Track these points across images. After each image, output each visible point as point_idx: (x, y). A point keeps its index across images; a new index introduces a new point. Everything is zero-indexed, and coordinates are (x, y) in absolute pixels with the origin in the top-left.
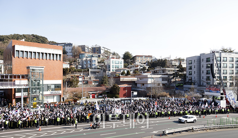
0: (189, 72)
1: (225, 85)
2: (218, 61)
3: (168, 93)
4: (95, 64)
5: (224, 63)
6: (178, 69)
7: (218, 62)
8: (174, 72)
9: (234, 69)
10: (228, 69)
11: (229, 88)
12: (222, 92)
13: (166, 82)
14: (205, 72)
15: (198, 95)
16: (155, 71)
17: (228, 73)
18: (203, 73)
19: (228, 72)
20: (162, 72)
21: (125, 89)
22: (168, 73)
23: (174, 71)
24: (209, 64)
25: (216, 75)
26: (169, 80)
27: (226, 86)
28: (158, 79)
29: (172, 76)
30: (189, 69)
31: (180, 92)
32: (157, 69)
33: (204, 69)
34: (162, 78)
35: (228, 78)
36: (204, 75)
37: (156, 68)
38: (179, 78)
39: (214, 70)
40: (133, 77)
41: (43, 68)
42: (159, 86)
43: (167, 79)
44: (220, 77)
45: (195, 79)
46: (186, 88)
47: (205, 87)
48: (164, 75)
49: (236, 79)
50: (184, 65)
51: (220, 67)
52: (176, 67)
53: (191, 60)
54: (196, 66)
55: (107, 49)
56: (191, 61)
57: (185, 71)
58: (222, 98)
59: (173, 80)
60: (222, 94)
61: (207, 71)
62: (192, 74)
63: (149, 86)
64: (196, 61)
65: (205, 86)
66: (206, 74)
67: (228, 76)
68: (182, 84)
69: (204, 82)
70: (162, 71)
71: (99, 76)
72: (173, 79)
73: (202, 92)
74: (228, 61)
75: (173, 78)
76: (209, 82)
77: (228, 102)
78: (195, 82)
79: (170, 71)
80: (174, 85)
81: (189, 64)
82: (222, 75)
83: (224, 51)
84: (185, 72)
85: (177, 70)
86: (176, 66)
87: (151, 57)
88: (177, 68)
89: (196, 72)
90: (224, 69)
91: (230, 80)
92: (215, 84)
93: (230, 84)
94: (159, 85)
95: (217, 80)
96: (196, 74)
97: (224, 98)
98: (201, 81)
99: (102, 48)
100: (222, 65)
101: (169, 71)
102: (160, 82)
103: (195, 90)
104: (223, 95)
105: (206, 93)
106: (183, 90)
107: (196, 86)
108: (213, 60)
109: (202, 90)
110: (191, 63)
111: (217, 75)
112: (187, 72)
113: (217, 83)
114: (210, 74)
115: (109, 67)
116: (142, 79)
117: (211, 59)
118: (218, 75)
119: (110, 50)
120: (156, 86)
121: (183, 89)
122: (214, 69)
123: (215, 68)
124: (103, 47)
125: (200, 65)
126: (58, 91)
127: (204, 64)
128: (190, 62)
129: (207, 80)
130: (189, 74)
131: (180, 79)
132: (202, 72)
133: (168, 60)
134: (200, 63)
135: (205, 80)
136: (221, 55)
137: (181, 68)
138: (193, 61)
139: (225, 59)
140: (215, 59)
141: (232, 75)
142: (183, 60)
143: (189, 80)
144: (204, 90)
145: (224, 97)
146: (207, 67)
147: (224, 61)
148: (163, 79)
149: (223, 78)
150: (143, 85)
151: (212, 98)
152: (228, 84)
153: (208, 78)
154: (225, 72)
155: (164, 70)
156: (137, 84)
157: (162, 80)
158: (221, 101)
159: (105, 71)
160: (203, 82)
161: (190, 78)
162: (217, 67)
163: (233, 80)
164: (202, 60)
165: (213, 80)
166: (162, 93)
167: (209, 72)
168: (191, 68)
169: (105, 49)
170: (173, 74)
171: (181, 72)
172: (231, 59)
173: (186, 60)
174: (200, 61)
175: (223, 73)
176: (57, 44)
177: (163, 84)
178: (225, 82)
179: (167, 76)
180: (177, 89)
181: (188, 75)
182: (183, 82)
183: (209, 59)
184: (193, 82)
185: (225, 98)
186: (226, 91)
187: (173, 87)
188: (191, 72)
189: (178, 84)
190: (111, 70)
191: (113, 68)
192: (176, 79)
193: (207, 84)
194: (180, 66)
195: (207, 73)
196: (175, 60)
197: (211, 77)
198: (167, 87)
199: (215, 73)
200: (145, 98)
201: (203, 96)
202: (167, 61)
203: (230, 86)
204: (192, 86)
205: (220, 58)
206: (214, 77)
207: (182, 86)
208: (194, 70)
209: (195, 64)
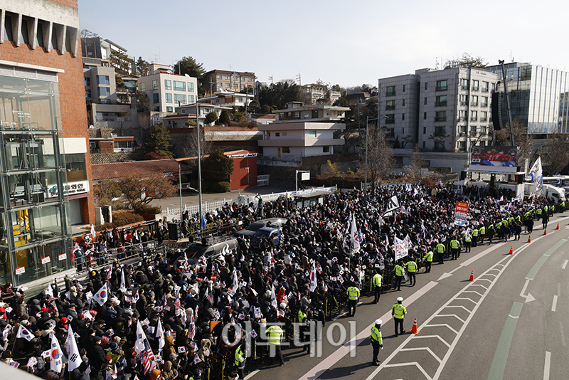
4: (108, 89)
5: (473, 93)
21: (244, 162)
33: (429, 109)
40: (237, 128)
54: (407, 101)
55: (117, 46)
56: (394, 87)
63: (308, 153)
71: (127, 125)
81: (387, 96)
83: (469, 64)
87: (252, 76)
99: (104, 43)
100: (471, 99)
110: (394, 93)
115: (157, 98)
116: (281, 134)
119: (126, 51)
124: (106, 40)
125: (418, 99)
127: (429, 95)
134: (418, 94)
138: (399, 88)
147: (473, 89)
150: (286, 150)
159: (143, 110)
164: (422, 85)
169: (113, 47)
174: (419, 89)
190: (164, 109)
191: (168, 100)
200: (328, 189)
209: (404, 96)
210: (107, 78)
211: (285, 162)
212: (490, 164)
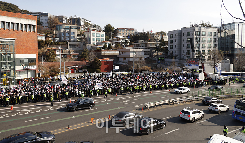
0: (171, 46)
1: (203, 58)
2: (197, 35)
3: (150, 67)
4: (74, 37)
5: (203, 37)
6: (160, 43)
7: (198, 37)
8: (156, 46)
9: (212, 43)
10: (206, 43)
11: (207, 61)
12: (200, 65)
13: (148, 56)
14: (186, 46)
15: (179, 68)
16: (137, 44)
17: (206, 47)
19: (207, 46)
21: (106, 63)
22: (150, 47)
23: (156, 44)
24: (189, 38)
25: (195, 49)
26: (151, 53)
27: (204, 60)
28: (140, 53)
29: (154, 50)
30: (170, 42)
31: (162, 66)
32: (139, 42)
33: (185, 43)
34: (144, 52)
35: (206, 52)
36: (184, 49)
37: (138, 42)
38: (161, 52)
39: (193, 44)
40: (115, 50)
41: (15, 41)
42: (141, 60)
43: (149, 53)
44: (199, 51)
45: (176, 53)
46: (168, 62)
47: (185, 61)
48: (146, 48)
49: (213, 53)
50: (166, 39)
51: (200, 41)
52: (158, 41)
54: (177, 40)
55: (87, 20)
56: (173, 35)
57: (167, 45)
58: (200, 72)
59: (154, 54)
60: (200, 67)
61: (187, 45)
62: (173, 48)
63: (131, 60)
64: (177, 34)
65: (185, 60)
66: (186, 47)
67: (206, 49)
68: (164, 58)
69: (184, 55)
70: (144, 44)
71: (79, 49)
72: (155, 53)
73: (182, 66)
74: (206, 35)
75: (155, 52)
76: (189, 55)
77: (205, 75)
78: (176, 56)
79: (152, 45)
80: (156, 59)
81: (170, 38)
82: (201, 49)
83: (203, 25)
84: (166, 46)
85: (159, 44)
86: (158, 39)
87: (133, 30)
88: (159, 41)
89: (177, 46)
90: (203, 43)
91: (208, 54)
92: (194, 58)
93: (208, 58)
94: (141, 59)
95: (196, 54)
96: (177, 47)
97: (203, 72)
98: (182, 54)
99: (81, 19)
100: (201, 39)
101: (151, 45)
102: (142, 56)
103: (176, 64)
104: (201, 68)
105: (186, 67)
106: (164, 64)
107: (177, 60)
108: (193, 34)
109: (182, 64)
110: (173, 37)
111: (196, 49)
112: (168, 46)
113: (197, 57)
114: (190, 48)
115: (90, 40)
116: (124, 53)
117: (191, 33)
118: (197, 49)
119: (90, 22)
120: (138, 60)
121: (164, 62)
122: (193, 43)
123: (195, 43)
124: (83, 19)
125: (181, 39)
126: (33, 66)
127: (185, 38)
128: (171, 36)
129: (187, 54)
130: (171, 48)
131: (162, 53)
132: (182, 46)
133: (150, 33)
134: (181, 37)
135: (185, 54)
136: (200, 30)
137: (162, 42)
139: (204, 33)
140: (194, 34)
141: (210, 49)
142: (165, 34)
143: (171, 53)
144: (185, 64)
146: (188, 41)
147: (203, 35)
148: (145, 53)
149: (202, 52)
150: (125, 58)
151: (192, 71)
152: (206, 58)
153: (188, 52)
154: (204, 46)
155: (147, 43)
156: (119, 57)
157: (144, 54)
158: (200, 74)
159: (85, 44)
160: (183, 56)
161: (172, 52)
162: (197, 41)
163: (210, 54)
164: (182, 34)
165: (193, 54)
166: (144, 67)
167: (189, 46)
168: (172, 42)
169: (85, 21)
170: (155, 48)
171: (163, 46)
172: (209, 34)
173: (168, 34)
174: (181, 35)
175: (202, 47)
176: (31, 13)
177: (146, 59)
178: (203, 56)
179: (149, 50)
180: (158, 63)
181: (169, 49)
182: (164, 56)
183: (189, 33)
184: (174, 55)
185: (204, 71)
186: (205, 65)
187: (155, 61)
188: (172, 45)
189: (160, 58)
190: (92, 44)
191: (93, 41)
192: (157, 52)
193: (187, 58)
194: (162, 40)
195: (187, 47)
196: (157, 34)
197: (191, 51)
198: (149, 61)
199: (194, 47)
200: (127, 72)
201: (183, 70)
202: (149, 35)
203: (208, 60)
204: (173, 60)
205: (200, 32)
206: (193, 51)
207: (164, 60)
208: (176, 43)
209: (176, 38)
210: (74, 33)
211: (124, 63)
212: (191, 65)
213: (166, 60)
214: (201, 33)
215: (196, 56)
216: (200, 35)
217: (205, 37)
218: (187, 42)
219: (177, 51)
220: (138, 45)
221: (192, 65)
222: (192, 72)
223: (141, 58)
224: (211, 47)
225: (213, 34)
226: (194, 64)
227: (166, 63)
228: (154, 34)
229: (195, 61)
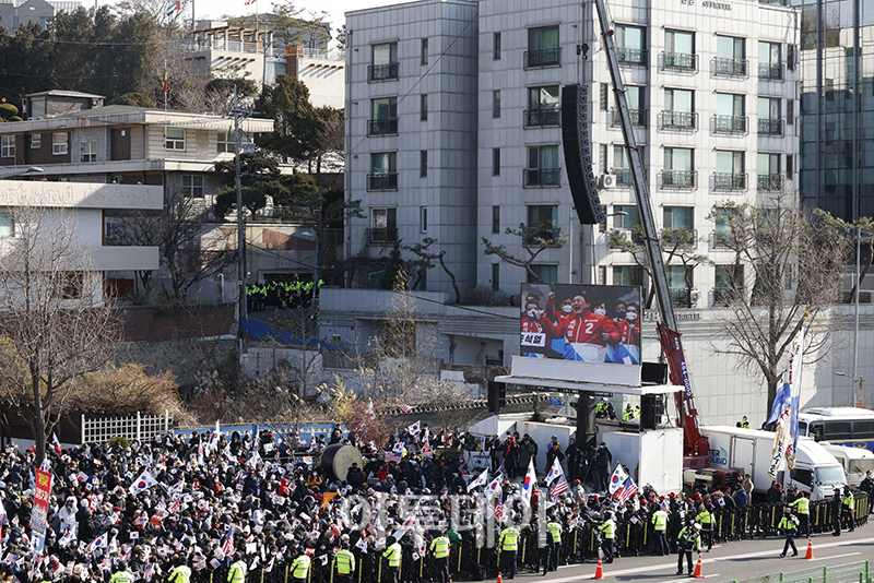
0: (376, 158)
1: (678, 286)
2: (622, 61)
3: (166, 380)
5: (671, 79)
6: (266, 125)
7: (628, 76)
8: (228, 157)
9: (749, 141)
10: (702, 139)
11: (707, 316)
12: (652, 352)
13: (141, 258)
14: (516, 161)
15: (455, 386)
16: (27, 136)
17: (703, 179)
18: (497, 172)
19: (709, 165)
20: (101, 146)
22: (169, 166)
23: (223, 140)
24: (552, 90)
25: (604, 198)
26: (171, 234)
27: (686, 300)
29: (210, 200)
30: (371, 123)
31: (284, 363)
32: (53, 113)
33: (507, 135)
34: (106, 212)
35: (704, 227)
36: (506, 195)
37: (38, 104)
38: (276, 217)
39: (587, 142)
42: (71, 304)
43: (160, 226)
44: (637, 215)
45: (431, 233)
46: (343, 318)
47: (515, 312)
48: (128, 178)
49: (762, 239)
50: (326, 90)
51: (643, 118)
52: (249, 101)
53: (389, 35)
54: (434, 103)
56: (393, 45)
57: (339, 148)
58: (651, 413)
59: (213, 240)
60: (652, 373)
61: (534, 152)
62: (401, 182)
64: (436, 46)
65: (514, 302)
66: (518, 178)
67: (703, 201)
68: (306, 278)
69: (505, 257)
70: (104, 137)
72: (214, 233)
73: (486, 361)
74: (704, 63)
75: (219, 212)
76: (545, 257)
77: (697, 447)
78: (425, 265)
79: (191, 143)
80: (231, 290)
81: (372, 78)
82: (659, 199)
84: (331, 162)
85: (261, 139)
86: (244, 87)
88: (261, 111)
89: (434, 159)
90: (671, 138)
91: (720, 241)
92: (596, 279)
93: (717, 278)
94: (73, 291)
95: (615, 242)
96: (435, 176)
97: (671, 413)
98: (481, 247)
100: (657, 101)
101: (177, 140)
102: (86, 262)
103: (428, 341)
104: (660, 382)
105: (522, 369)
106: (311, 346)
107: (432, 302)
108: (584, 49)
109: (483, 342)
110: (392, 71)
111: (613, 196)
112: (350, 156)
113: (617, 269)
114: (556, 183)
117: (568, 38)
118: (625, 197)
120: (41, 297)
121: (313, 327)
122: (586, 134)
123: (602, 133)
125: (472, 94)
128: (382, 57)
129: (529, 241)
130: (375, 183)
131: (288, 230)
132: (485, 159)
133: (163, 20)
134: (472, 74)
135: (512, 243)
136: (648, 9)
137: (292, 118)
138: (409, 52)
139: (682, 45)
140: (598, 44)
141: (737, 199)
142: (317, 33)
143: (375, 235)
144: (507, 338)
145: (671, 404)
146: (537, 116)
147: (670, 63)
148: (118, 226)
149: (667, 223)
151: (574, 413)
152: (704, 281)
153: (540, 225)
154: (680, 164)
155: (129, 128)
157: (107, 241)
158: (649, 439)
160: (495, 258)
161: (383, 221)
162: (620, 119)
163: (736, 243)
164: (486, 43)
165: (584, 243)
166: (100, 378)
167: (547, 161)
168: (386, 122)
170: (220, 175)
171: (299, 158)
172: (727, 51)
173: (347, 37)
174: (472, 56)
175: (668, 181)
177: (118, 285)
178: (676, 260)
179: (149, 197)
180: (249, 334)
181: (357, 189)
182: (311, 259)
183: (550, 36)
184: (406, 255)
185: (680, 406)
186: (691, 348)
187: (218, 312)
188: (392, 155)
189: (270, 277)
192: (242, 224)
193: (530, 279)
194: (284, 97)
195: (534, 177)
196: (241, 29)
197: (566, 217)
198: (158, 314)
199: (597, 171)
201: (497, 400)
202: (157, 39)
203: (718, 298)
204: (400, 302)
205: (645, 31)
206: (588, 212)
207: (306, 300)
208: (421, 136)
209: (425, 83)
213: (333, 299)
214: (658, 40)
215: (609, 261)
216: (645, 61)
217: (684, 80)
218: (529, 124)
219: (434, 216)
220: (36, 142)
221: (578, 347)
222: (581, 422)
223: (72, 284)
224: (739, 183)
225: (758, 57)
226: (596, 339)
227: (326, 332)
228: (204, 31)
229: (600, 312)
